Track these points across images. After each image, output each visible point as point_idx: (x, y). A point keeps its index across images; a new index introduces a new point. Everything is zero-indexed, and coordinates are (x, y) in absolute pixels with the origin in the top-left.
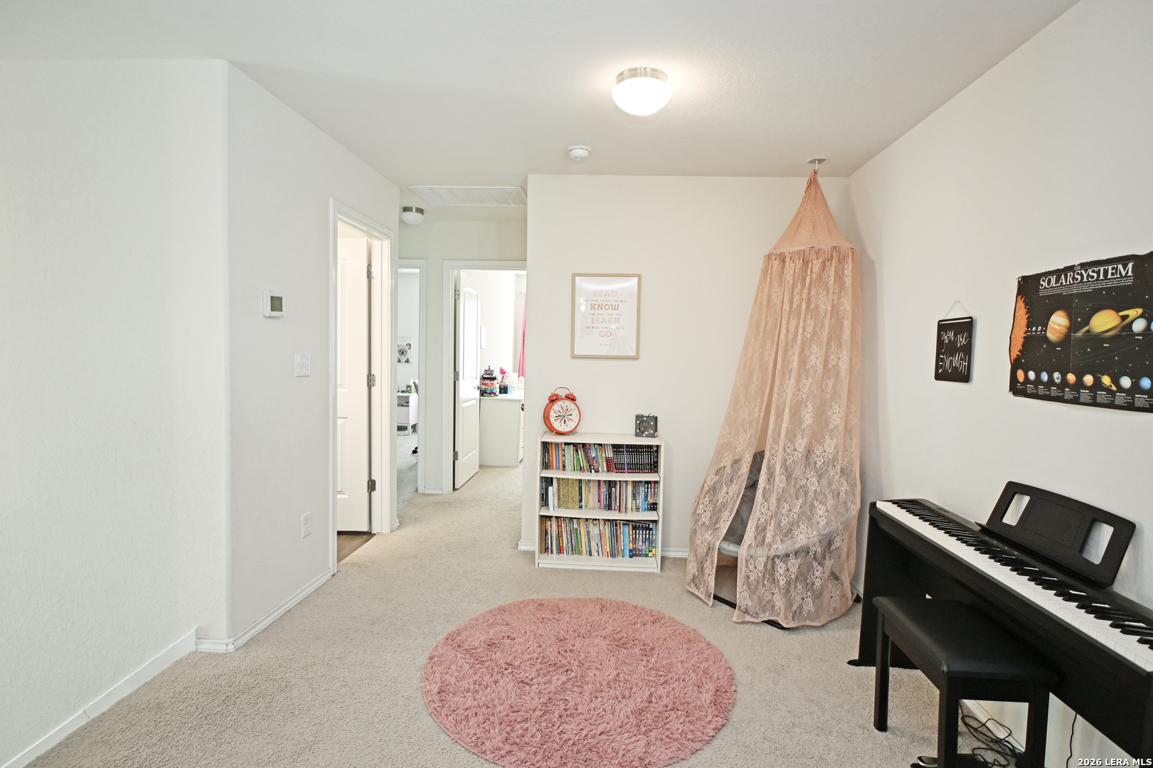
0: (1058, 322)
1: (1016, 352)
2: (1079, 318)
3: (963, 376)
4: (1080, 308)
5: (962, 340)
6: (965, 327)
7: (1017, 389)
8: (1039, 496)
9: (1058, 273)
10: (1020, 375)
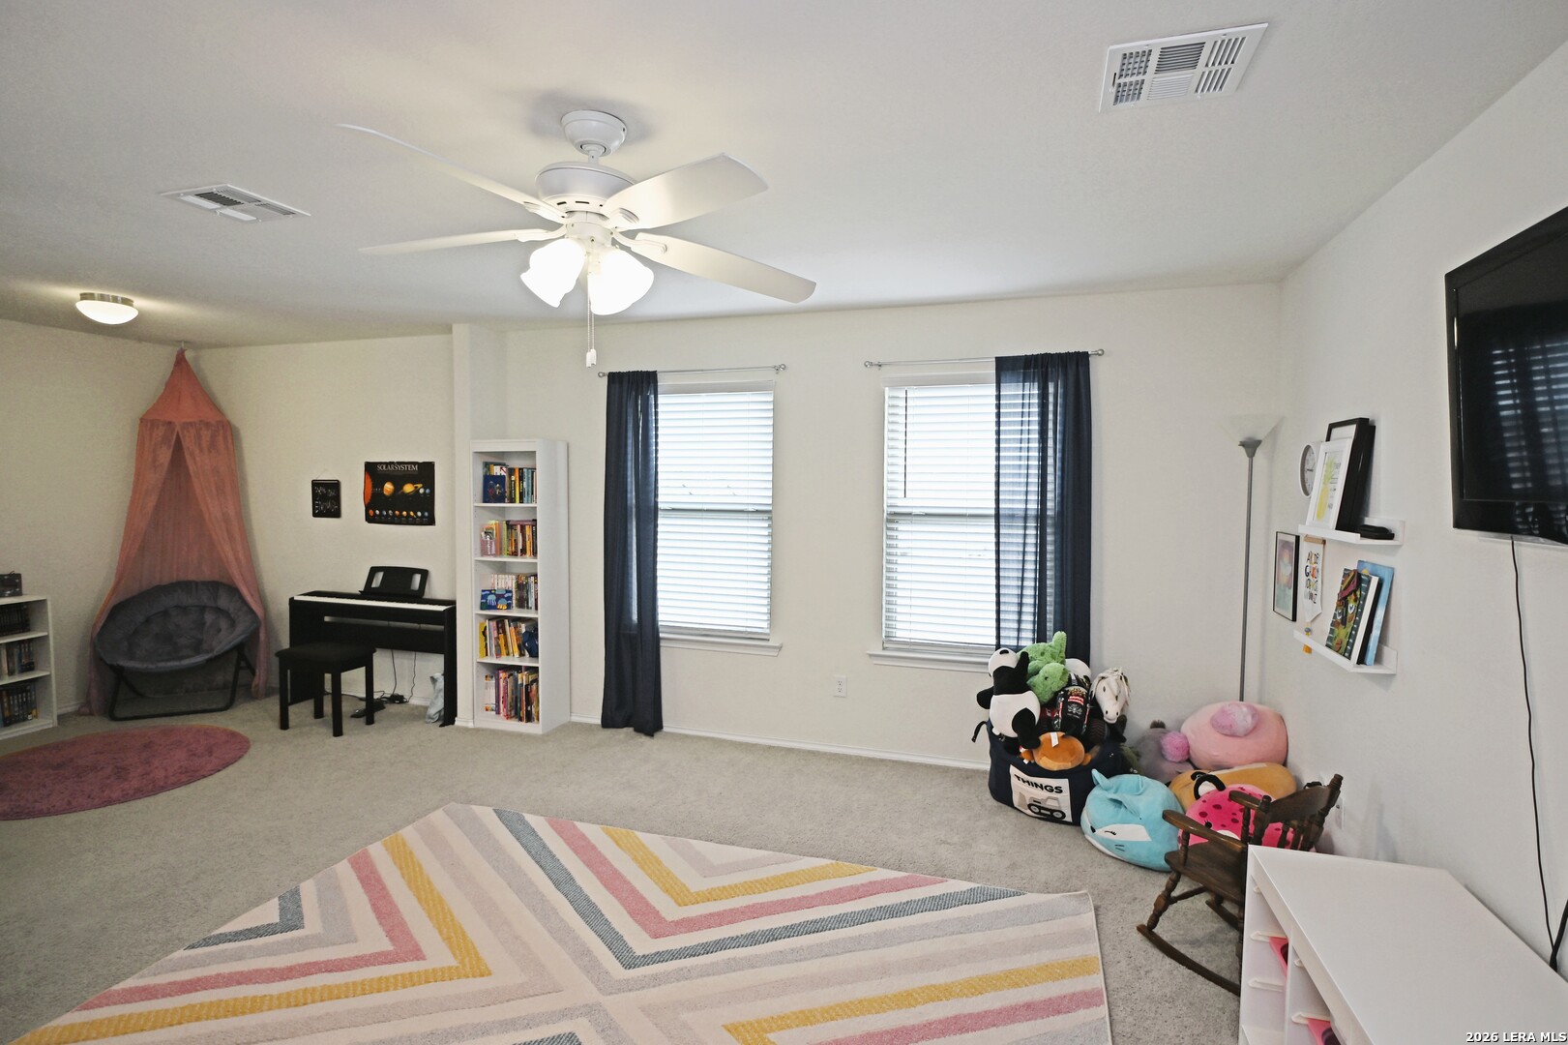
0: (388, 487)
1: (368, 501)
2: (398, 486)
3: (336, 513)
4: (399, 482)
5: (332, 493)
6: (335, 486)
7: (370, 519)
8: (387, 570)
9: (386, 464)
10: (371, 512)
